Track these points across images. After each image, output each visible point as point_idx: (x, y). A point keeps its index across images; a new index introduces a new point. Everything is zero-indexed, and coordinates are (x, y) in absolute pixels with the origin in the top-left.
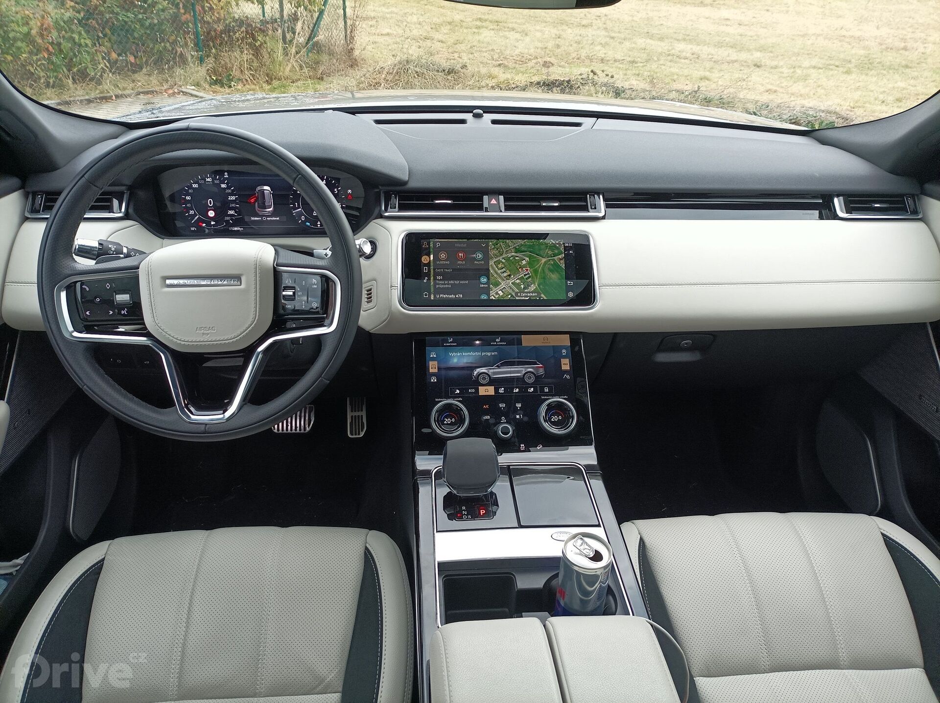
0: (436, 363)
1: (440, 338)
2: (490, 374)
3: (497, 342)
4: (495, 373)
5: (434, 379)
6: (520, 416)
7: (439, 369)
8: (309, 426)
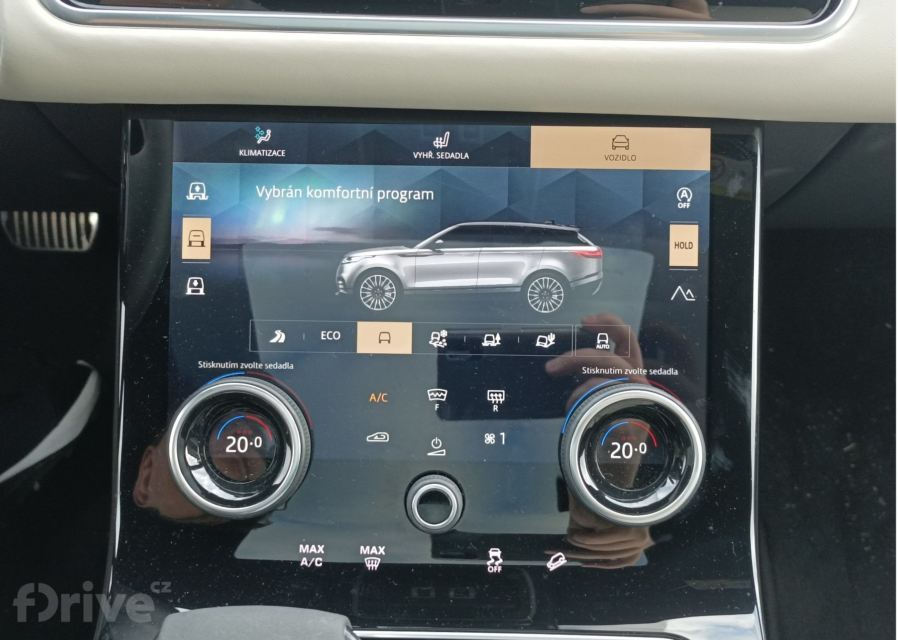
0: (204, 224)
1: (232, 126)
2: (401, 274)
3: (435, 150)
4: (419, 273)
5: (194, 287)
6: (498, 439)
7: (216, 247)
8: (88, 237)
